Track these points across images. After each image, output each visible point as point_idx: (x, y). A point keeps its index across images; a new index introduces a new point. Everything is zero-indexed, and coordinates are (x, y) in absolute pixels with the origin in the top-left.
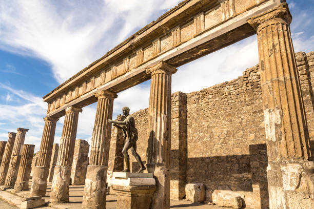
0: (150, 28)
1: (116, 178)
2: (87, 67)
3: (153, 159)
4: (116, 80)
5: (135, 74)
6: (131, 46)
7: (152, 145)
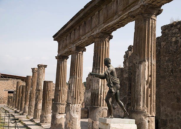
3: (135, 105)
7: (135, 92)
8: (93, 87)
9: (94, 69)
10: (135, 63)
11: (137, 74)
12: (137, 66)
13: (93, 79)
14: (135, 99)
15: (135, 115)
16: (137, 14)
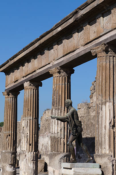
0: (89, 4)
1: (64, 168)
2: (39, 38)
3: (100, 148)
4: (67, 57)
5: (83, 53)
6: (76, 21)
7: (99, 135)
8: (53, 130)
9: (54, 110)
10: (99, 104)
11: (100, 115)
12: (100, 107)
13: (53, 122)
14: (99, 143)
15: (100, 159)
16: (99, 51)
